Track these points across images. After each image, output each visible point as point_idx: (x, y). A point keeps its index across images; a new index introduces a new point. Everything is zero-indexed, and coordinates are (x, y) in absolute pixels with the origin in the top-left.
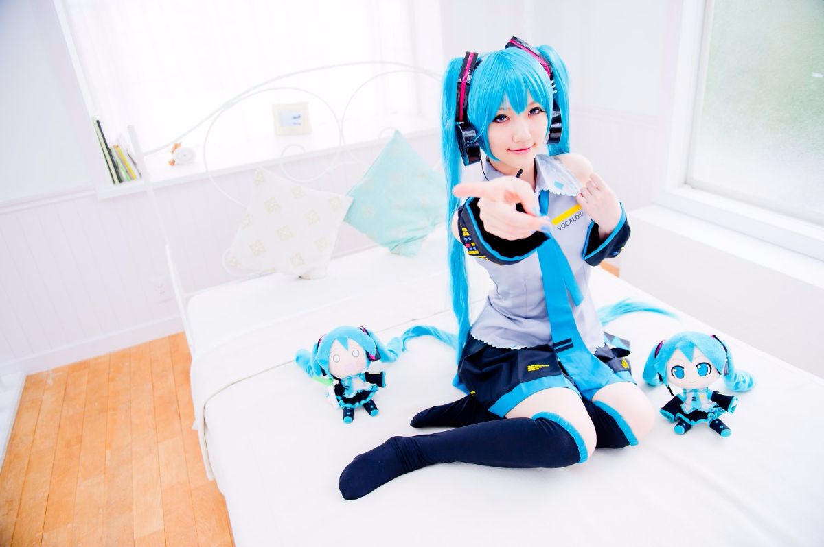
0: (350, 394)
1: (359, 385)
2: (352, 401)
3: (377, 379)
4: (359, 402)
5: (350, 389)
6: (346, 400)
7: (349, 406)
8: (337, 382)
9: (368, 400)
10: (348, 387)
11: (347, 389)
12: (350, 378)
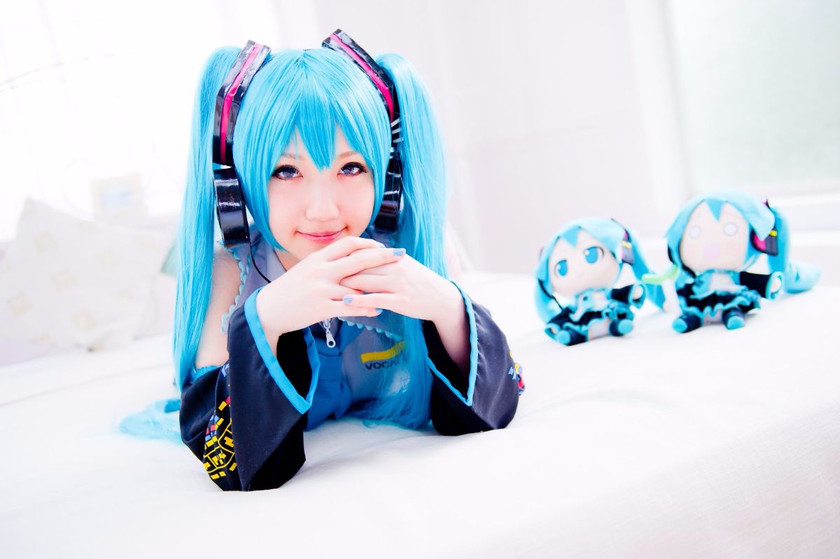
0: (700, 293)
1: (723, 284)
2: (701, 304)
3: (757, 283)
4: (713, 307)
5: (703, 286)
6: (691, 303)
7: (694, 310)
8: (690, 280)
9: (729, 306)
10: (701, 282)
11: (698, 286)
12: (711, 271)
